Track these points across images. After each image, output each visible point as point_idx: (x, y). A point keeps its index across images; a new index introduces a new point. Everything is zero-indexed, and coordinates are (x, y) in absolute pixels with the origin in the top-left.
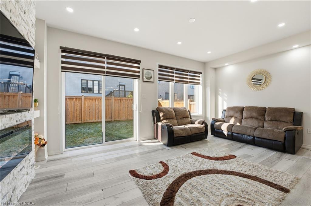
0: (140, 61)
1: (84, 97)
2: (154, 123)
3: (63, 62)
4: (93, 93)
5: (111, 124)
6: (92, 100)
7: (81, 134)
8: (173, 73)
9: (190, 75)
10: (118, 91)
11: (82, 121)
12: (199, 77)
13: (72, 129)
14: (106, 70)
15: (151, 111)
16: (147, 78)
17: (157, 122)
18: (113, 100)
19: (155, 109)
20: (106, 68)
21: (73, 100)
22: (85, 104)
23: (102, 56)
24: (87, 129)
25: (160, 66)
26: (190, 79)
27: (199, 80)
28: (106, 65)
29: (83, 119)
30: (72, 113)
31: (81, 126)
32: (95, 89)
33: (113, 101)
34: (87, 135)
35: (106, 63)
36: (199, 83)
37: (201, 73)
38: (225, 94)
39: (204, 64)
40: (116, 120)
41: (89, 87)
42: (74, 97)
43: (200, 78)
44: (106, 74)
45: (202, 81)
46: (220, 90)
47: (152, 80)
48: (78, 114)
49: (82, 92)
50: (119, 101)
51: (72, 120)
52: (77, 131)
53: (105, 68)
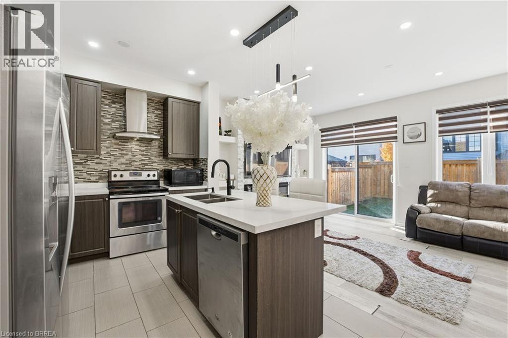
0: (396, 118)
3: (322, 141)
16: (412, 138)
47: (421, 139)
53: (353, 138)
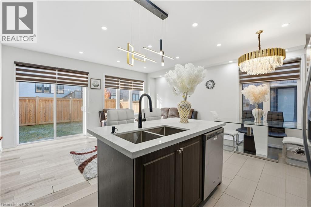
0: (88, 73)
1: (39, 98)
2: (100, 121)
3: (17, 74)
4: (50, 93)
5: (69, 125)
6: (48, 101)
7: (35, 135)
8: (118, 81)
9: (134, 83)
10: (79, 91)
11: (36, 122)
12: (142, 84)
13: (24, 131)
14: (57, 80)
15: (98, 111)
16: (94, 86)
17: (102, 120)
18: (71, 101)
19: (102, 110)
20: (57, 78)
21: (25, 101)
22: (39, 105)
23: (54, 69)
24: (42, 130)
25: (106, 76)
26: (134, 86)
27: (142, 87)
28: (57, 76)
29: (38, 120)
30: (24, 115)
31: (34, 128)
32: (52, 89)
33: (71, 103)
34: (41, 135)
35: (57, 74)
36: (142, 89)
37: (144, 82)
38: (160, 98)
39: (147, 74)
40: (74, 121)
41: (46, 87)
42: (27, 99)
43: (143, 86)
44: (57, 83)
45: (144, 88)
46: (158, 95)
47: (99, 87)
48: (32, 115)
49: (37, 91)
50: (79, 102)
51: (24, 122)
52: (30, 133)
